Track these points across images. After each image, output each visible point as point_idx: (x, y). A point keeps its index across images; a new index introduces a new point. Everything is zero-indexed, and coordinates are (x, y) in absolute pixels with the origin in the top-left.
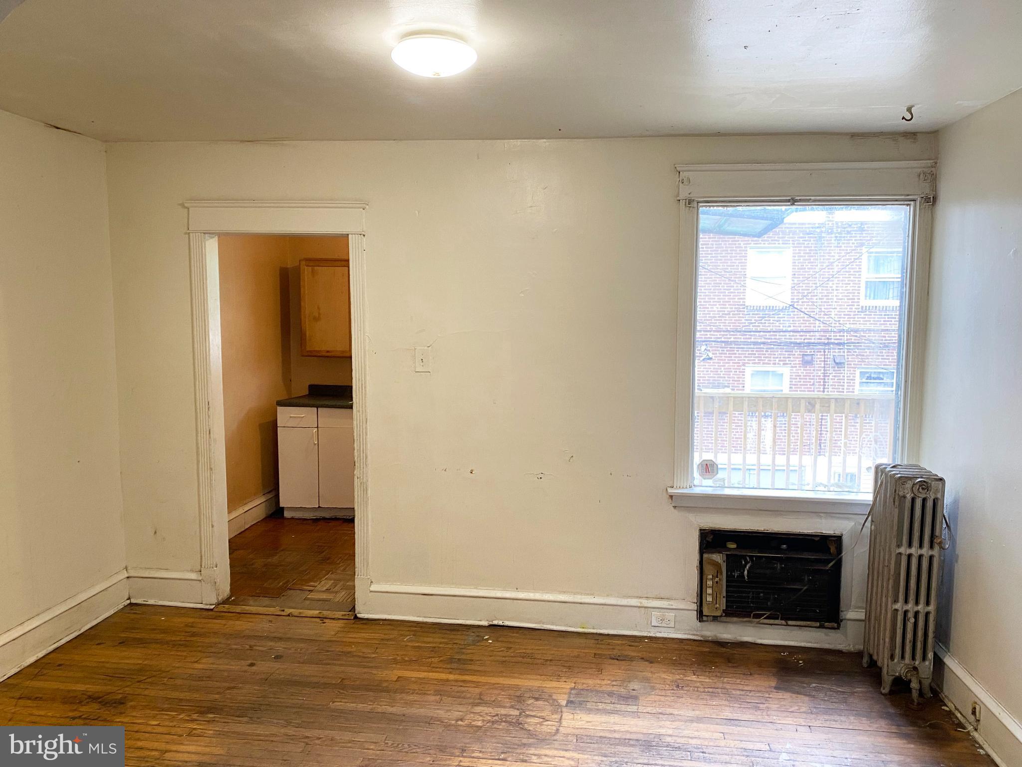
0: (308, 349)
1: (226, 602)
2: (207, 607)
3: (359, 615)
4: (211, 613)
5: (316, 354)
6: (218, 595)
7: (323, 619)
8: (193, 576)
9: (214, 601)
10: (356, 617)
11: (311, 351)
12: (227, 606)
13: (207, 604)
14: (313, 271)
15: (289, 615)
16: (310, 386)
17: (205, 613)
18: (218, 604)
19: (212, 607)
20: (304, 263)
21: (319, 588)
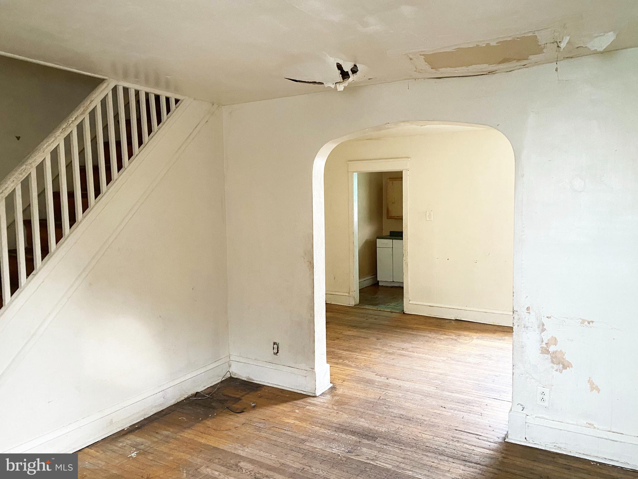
0: (390, 215)
1: (358, 305)
2: (352, 306)
3: (405, 312)
4: (353, 308)
5: (393, 218)
6: (355, 302)
7: (392, 312)
8: (347, 294)
9: (354, 304)
10: (404, 313)
11: (391, 217)
12: (358, 306)
13: (351, 305)
14: (392, 183)
15: (380, 310)
16: (390, 232)
17: (351, 308)
18: (355, 305)
19: (353, 306)
20: (389, 180)
21: (391, 305)
